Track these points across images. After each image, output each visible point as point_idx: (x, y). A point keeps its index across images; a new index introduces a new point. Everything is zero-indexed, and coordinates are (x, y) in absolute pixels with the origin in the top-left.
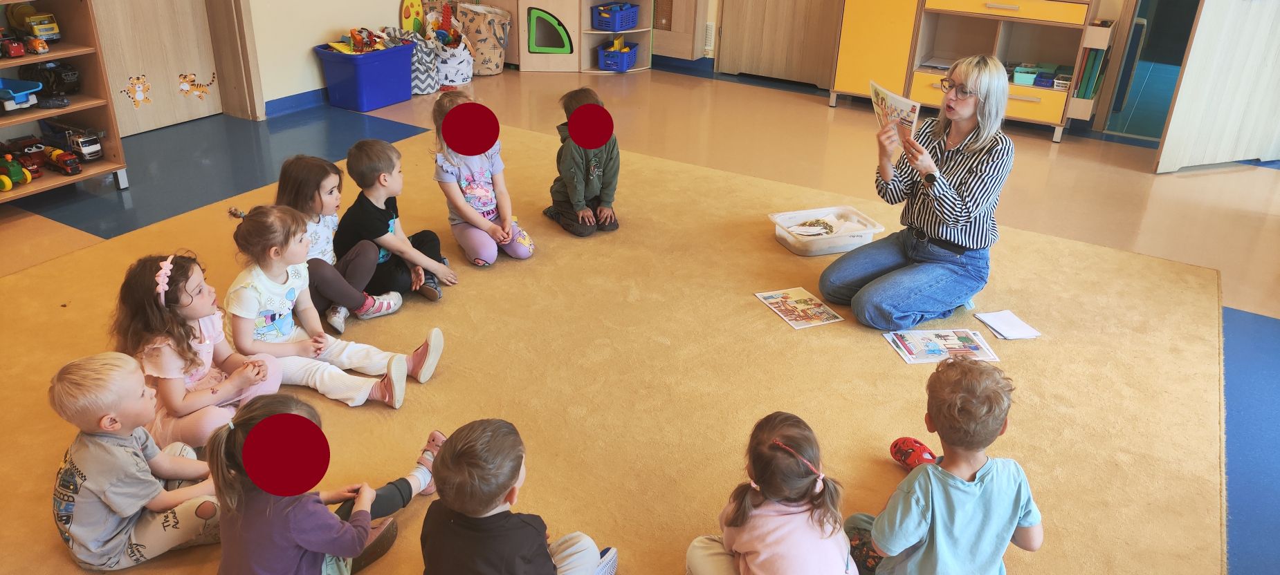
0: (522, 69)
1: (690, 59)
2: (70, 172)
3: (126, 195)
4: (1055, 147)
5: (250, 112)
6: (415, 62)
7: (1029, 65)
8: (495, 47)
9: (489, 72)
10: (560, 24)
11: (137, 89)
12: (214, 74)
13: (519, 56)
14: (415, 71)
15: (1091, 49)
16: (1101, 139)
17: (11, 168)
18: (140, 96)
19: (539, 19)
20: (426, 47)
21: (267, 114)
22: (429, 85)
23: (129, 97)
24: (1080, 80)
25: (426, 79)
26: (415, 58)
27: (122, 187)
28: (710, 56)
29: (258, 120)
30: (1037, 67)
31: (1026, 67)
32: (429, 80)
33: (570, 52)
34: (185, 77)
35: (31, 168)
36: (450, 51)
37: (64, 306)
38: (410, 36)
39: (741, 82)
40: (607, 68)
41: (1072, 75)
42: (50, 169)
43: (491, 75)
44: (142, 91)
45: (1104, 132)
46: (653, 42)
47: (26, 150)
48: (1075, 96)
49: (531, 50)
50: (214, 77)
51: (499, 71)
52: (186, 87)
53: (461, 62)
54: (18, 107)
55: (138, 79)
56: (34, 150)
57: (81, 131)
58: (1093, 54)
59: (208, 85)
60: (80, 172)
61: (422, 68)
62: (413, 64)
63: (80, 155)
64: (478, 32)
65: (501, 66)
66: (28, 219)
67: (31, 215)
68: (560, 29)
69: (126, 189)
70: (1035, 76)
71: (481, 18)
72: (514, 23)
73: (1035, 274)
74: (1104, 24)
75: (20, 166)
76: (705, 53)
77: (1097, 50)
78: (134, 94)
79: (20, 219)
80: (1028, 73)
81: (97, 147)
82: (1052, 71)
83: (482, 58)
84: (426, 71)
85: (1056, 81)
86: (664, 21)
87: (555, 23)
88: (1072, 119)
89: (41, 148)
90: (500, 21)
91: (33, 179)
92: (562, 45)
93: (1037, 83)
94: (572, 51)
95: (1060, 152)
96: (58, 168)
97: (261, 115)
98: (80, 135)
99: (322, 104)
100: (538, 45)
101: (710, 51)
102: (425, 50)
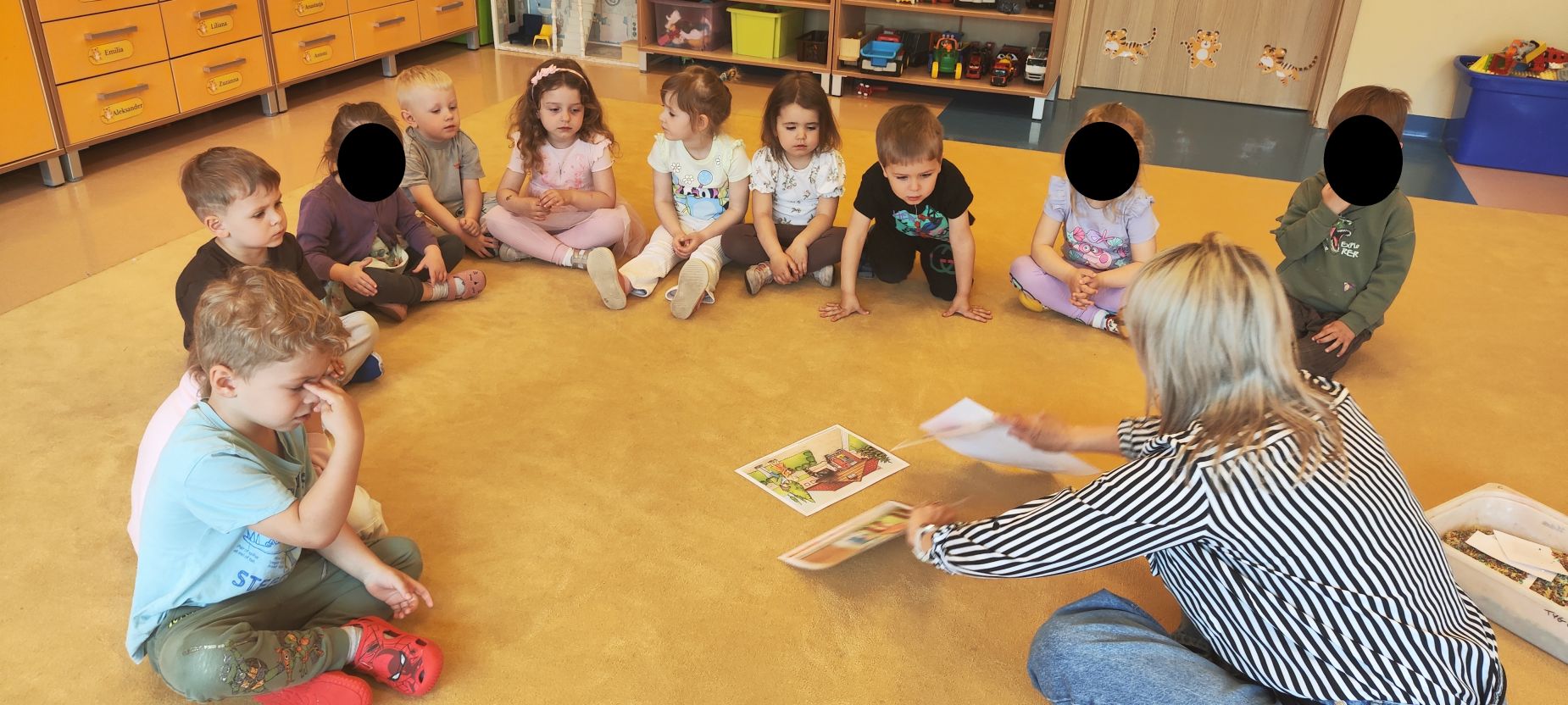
5: (1314, 114)
11: (1201, 45)
12: (1316, 57)
23: (1189, 51)
27: (1033, 117)
29: (1315, 126)
34: (1272, 50)
35: (972, 67)
44: (1208, 50)
50: (1314, 62)
52: (1269, 62)
59: (1300, 69)
63: (1023, 71)
69: (1037, 120)
78: (1196, 50)
81: (1042, 70)
91: (962, 76)
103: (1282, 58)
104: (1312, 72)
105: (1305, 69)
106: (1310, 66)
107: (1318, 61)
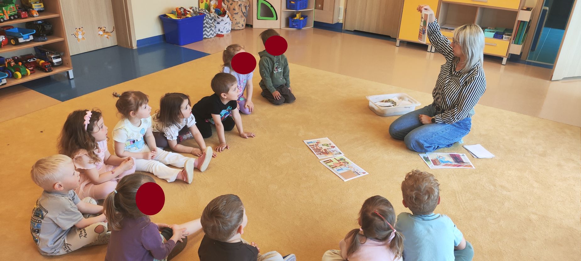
0: (254, 27)
1: (331, 23)
2: (47, 71)
3: (72, 82)
4: (503, 67)
5: (130, 45)
6: (205, 23)
7: (492, 28)
8: (242, 16)
9: (239, 28)
10: (272, 6)
11: (79, 33)
12: (114, 27)
13: (253, 21)
14: (205, 27)
15: (522, 21)
16: (525, 64)
17: (21, 69)
18: (80, 37)
19: (262, 4)
20: (210, 16)
21: (137, 46)
22: (211, 34)
23: (76, 37)
24: (516, 36)
25: (210, 31)
26: (205, 21)
27: (71, 78)
28: (341, 22)
29: (133, 49)
30: (495, 29)
31: (490, 29)
32: (211, 32)
33: (276, 19)
34: (101, 28)
35: (30, 69)
36: (221, 18)
37: (42, 132)
38: (203, 11)
39: (355, 34)
40: (293, 27)
41: (512, 33)
42: (38, 69)
43: (239, 30)
44: (81, 34)
45: (526, 60)
46: (315, 15)
47: (28, 60)
48: (513, 43)
49: (258, 18)
50: (114, 29)
51: (243, 28)
52: (101, 33)
53: (226, 23)
54: (25, 41)
55: (80, 29)
56: (32, 60)
57: (53, 52)
58: (522, 23)
59: (111, 32)
60: (52, 71)
61: (208, 26)
62: (204, 24)
63: (52, 63)
64: (234, 9)
65: (244, 26)
66: (28, 91)
67: (30, 90)
68: (272, 9)
69: (72, 79)
70: (494, 33)
71: (236, 3)
72: (251, 6)
73: (493, 127)
74: (528, 9)
75: (25, 68)
76: (338, 21)
77: (524, 22)
78: (78, 36)
79: (24, 91)
80: (491, 32)
81: (60, 60)
82: (502, 31)
83: (236, 22)
84: (210, 27)
85: (504, 36)
86: (320, 6)
87: (269, 6)
88: (511, 54)
89: (35, 59)
90: (244, 5)
91: (31, 73)
92: (272, 16)
93: (495, 37)
94: (277, 19)
95: (505, 69)
96: (42, 69)
97: (135, 46)
98: (52, 54)
99: (163, 42)
100: (261, 16)
101: (341, 20)
102: (210, 17)
103: (105, 30)
104: (115, 32)
105: (112, 32)
106: (113, 30)
107: (115, 28)
